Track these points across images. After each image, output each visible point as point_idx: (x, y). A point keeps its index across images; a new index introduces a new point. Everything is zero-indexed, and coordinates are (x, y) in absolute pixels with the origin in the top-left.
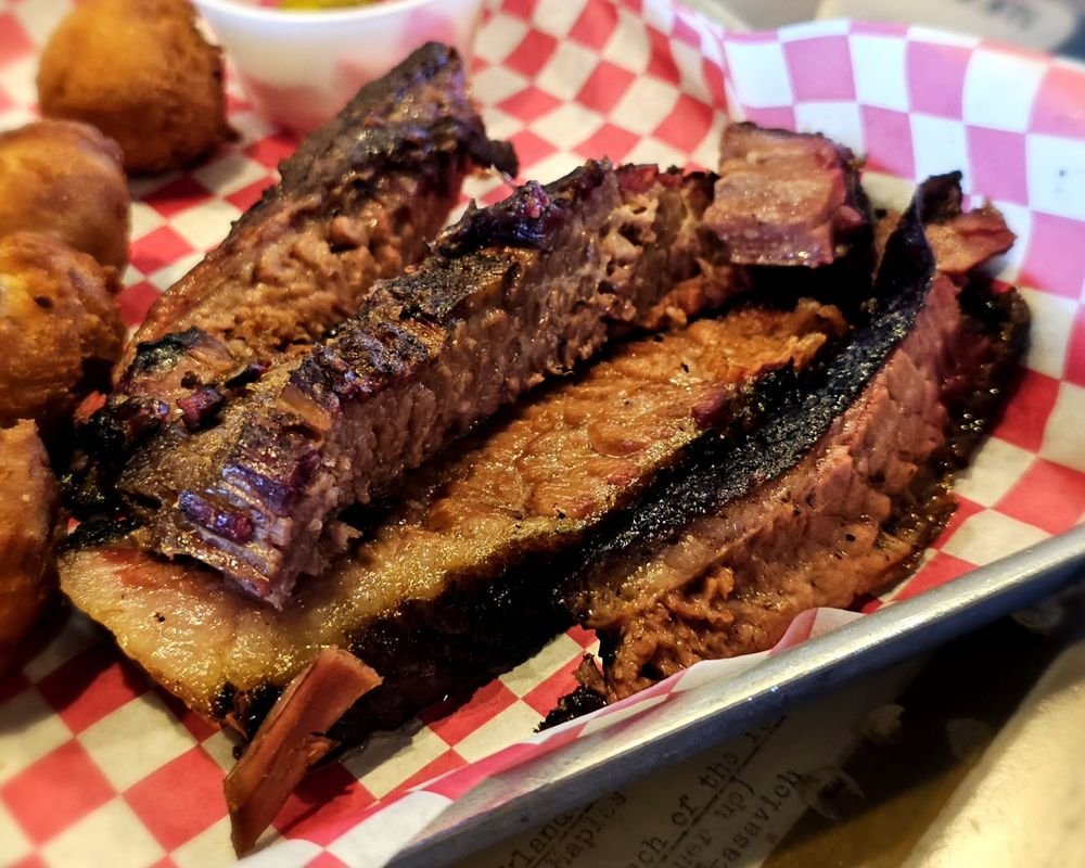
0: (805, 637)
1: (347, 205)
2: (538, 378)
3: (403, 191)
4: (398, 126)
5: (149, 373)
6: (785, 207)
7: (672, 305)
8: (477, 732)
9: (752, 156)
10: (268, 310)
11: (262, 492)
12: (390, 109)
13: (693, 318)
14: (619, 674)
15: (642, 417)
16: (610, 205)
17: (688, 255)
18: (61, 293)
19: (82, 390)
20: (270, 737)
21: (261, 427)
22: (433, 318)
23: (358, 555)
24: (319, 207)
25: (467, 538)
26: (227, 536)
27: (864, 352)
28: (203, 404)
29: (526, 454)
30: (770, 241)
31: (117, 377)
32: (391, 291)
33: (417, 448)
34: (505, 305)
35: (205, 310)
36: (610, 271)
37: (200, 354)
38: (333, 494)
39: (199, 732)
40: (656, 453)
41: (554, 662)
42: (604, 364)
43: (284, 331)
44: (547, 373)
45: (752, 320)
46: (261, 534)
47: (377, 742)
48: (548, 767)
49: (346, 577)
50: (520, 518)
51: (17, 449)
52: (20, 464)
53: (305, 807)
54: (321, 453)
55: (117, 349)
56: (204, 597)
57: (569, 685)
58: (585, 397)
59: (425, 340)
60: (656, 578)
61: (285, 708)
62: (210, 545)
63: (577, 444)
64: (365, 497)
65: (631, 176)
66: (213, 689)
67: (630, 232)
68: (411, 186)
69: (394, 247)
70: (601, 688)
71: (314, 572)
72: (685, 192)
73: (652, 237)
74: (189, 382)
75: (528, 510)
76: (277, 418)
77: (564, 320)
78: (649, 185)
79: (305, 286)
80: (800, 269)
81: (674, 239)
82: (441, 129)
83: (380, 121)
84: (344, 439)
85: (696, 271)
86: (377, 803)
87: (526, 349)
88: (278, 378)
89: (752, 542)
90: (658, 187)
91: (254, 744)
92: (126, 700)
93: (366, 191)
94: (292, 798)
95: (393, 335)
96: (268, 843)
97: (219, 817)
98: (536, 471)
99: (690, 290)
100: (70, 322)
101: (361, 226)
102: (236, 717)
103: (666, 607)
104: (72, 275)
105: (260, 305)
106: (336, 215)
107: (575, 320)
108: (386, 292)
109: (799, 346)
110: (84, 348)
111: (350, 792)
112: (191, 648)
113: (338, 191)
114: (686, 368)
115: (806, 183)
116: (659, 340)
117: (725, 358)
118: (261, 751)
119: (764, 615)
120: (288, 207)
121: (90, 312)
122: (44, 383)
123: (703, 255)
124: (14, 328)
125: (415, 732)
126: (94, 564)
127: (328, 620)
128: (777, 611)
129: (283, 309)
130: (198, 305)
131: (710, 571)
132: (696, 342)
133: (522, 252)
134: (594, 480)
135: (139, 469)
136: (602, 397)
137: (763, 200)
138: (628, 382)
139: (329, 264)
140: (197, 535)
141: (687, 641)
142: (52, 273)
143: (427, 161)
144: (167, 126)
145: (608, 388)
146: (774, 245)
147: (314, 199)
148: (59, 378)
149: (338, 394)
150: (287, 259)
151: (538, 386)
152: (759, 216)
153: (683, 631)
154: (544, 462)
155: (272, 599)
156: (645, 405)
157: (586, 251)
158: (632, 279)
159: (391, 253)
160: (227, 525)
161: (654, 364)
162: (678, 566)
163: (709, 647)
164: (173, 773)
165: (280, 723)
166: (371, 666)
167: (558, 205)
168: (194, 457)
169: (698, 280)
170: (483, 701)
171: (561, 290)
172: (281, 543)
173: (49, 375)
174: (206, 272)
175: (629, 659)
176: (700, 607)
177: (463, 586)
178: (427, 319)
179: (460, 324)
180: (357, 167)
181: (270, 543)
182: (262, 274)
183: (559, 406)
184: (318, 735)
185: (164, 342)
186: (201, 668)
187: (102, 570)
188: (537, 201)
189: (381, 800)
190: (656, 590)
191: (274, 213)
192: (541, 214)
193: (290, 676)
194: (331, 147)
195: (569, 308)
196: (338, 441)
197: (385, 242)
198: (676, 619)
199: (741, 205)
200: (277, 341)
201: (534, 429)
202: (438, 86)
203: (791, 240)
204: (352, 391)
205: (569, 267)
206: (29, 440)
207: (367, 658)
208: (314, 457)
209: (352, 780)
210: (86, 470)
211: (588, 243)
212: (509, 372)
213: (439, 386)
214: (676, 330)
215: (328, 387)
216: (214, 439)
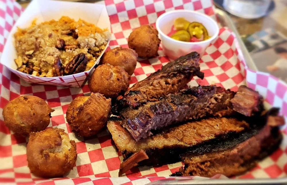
0: (218, 178)
1: (171, 77)
2: (191, 118)
3: (181, 77)
4: (184, 66)
5: (130, 96)
6: (245, 104)
7: (220, 113)
8: (161, 172)
9: (243, 93)
10: (152, 91)
11: (140, 124)
12: (184, 62)
13: (223, 117)
14: (186, 172)
15: (206, 131)
16: (214, 93)
17: (226, 106)
18: (121, 79)
19: (120, 94)
20: (129, 160)
21: (143, 113)
22: (176, 104)
23: (151, 137)
24: (166, 76)
25: (169, 141)
26: (132, 128)
27: (247, 135)
28: (136, 106)
29: (184, 130)
30: (240, 109)
31: (125, 94)
32: (171, 97)
33: (166, 124)
34: (189, 105)
35: (142, 88)
36: (210, 104)
37: (139, 95)
38: (150, 127)
39: (119, 155)
40: (206, 138)
41: (177, 166)
42: (204, 120)
43: (153, 95)
44: (193, 118)
45: (233, 120)
46: (138, 130)
47: (145, 167)
48: (168, 182)
49: (148, 140)
50: (179, 141)
51: (107, 103)
52: (107, 105)
53: (131, 173)
54: (150, 121)
55: (127, 89)
56: (127, 135)
57: (178, 170)
58: (198, 124)
59: (173, 108)
60: (197, 159)
61: (133, 157)
62: (130, 128)
63: (194, 132)
64: (155, 129)
65: (220, 89)
66: (123, 150)
67: (216, 99)
68: (183, 76)
69: (176, 86)
70: (182, 173)
71: (144, 138)
72: (229, 94)
73: (220, 101)
74: (136, 99)
75: (181, 140)
76: (146, 113)
77: (199, 110)
78: (223, 92)
79: (159, 88)
80: (244, 115)
81: (224, 102)
82: (191, 68)
83: (181, 64)
84: (155, 119)
85: (226, 109)
86: (142, 177)
87: (191, 113)
88: (149, 105)
89: (215, 160)
90: (224, 93)
91: (127, 160)
92: (111, 145)
93: (175, 75)
94: (130, 171)
95: (168, 105)
96: (124, 176)
97: (118, 169)
98: (185, 134)
99: (224, 112)
100: (121, 83)
101: (172, 81)
102: (125, 155)
103: (197, 164)
104: (124, 76)
105: (151, 90)
106: (168, 78)
107: (201, 111)
108: (170, 97)
109: (238, 129)
110: (122, 88)
111: (138, 173)
112: (122, 142)
113: (170, 74)
114: (217, 125)
115: (250, 101)
116: (215, 119)
117: (225, 126)
118: (127, 162)
119: (213, 172)
120: (161, 75)
121: (125, 83)
122: (114, 92)
123: (229, 107)
124: (113, 82)
125: (152, 168)
126: (113, 124)
127: (144, 146)
128: (216, 172)
129: (154, 91)
130: (141, 86)
131: (206, 161)
132: (221, 121)
133: (195, 97)
134: (194, 139)
135: (124, 112)
136: (201, 125)
137: (242, 101)
138: (206, 124)
139: (164, 86)
140: (128, 126)
141: (198, 171)
142: (121, 75)
143: (187, 73)
144: (147, 52)
145: (202, 124)
146: (241, 109)
147: (165, 75)
148: (117, 92)
149: (156, 112)
150: (158, 83)
151: (191, 120)
152: (240, 104)
153: (198, 169)
154: (187, 133)
155: (136, 140)
156: (208, 130)
157: (207, 100)
158: (214, 107)
159: (175, 87)
160: (133, 127)
161: (212, 123)
162: (201, 159)
163: (202, 173)
164: (114, 159)
165: (132, 159)
166: (148, 155)
167: (203, 91)
168: (132, 113)
169: (226, 110)
170: (164, 167)
171: (200, 105)
172: (140, 132)
173: (115, 91)
174: (144, 82)
175: (188, 170)
176: (203, 167)
177: (166, 148)
178: (175, 104)
179: (180, 106)
180: (175, 71)
181: (138, 131)
182: (153, 84)
183: (193, 124)
184: (136, 162)
185: (134, 92)
186: (123, 146)
187: (114, 125)
188: (200, 90)
189: (143, 176)
190: (196, 161)
191: (158, 75)
192: (200, 92)
193: (135, 152)
194: (172, 66)
195: (201, 108)
196: (154, 119)
197: (175, 85)
198: (198, 167)
199: (238, 100)
200: (151, 97)
201: (188, 127)
202: (194, 60)
203: (244, 110)
204: (158, 113)
205: (203, 102)
206: (109, 102)
207: (147, 154)
208: (149, 121)
209: (139, 171)
210: (116, 107)
211: (207, 99)
212: (187, 116)
213: (173, 115)
214: (219, 118)
215: (155, 111)
216: (136, 112)
